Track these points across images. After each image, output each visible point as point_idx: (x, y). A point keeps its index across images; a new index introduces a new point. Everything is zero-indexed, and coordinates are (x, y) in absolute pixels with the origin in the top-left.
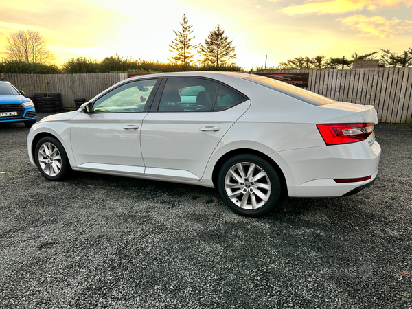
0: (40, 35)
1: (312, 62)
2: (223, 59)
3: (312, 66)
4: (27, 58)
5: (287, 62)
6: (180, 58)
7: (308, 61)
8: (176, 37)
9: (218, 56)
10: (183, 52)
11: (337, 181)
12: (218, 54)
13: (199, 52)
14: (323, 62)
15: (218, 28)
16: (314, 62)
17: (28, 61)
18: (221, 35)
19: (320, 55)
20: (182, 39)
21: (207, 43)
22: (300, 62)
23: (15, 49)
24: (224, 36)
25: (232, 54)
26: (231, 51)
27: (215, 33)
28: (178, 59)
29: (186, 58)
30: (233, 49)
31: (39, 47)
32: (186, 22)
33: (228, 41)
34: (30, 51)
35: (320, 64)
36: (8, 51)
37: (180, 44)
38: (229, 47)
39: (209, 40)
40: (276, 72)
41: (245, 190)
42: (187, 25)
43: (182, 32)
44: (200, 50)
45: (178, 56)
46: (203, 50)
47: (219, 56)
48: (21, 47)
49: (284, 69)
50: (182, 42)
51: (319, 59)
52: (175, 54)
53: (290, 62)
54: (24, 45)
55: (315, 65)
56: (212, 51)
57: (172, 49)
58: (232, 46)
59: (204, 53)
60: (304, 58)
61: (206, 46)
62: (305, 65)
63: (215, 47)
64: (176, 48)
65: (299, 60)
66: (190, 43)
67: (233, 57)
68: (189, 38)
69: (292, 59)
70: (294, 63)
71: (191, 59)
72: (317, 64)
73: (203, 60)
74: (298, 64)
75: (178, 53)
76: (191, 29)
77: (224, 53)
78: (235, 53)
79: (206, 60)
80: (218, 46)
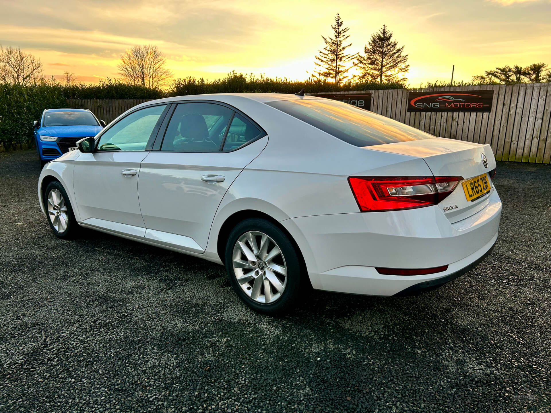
0: (159, 51)
1: (525, 74)
2: (389, 73)
3: (525, 79)
4: (143, 80)
5: (484, 75)
6: (330, 74)
7: (518, 71)
8: (325, 45)
9: (381, 69)
10: (334, 65)
11: (382, 271)
12: (382, 66)
13: (355, 65)
14: (543, 73)
15: (384, 30)
16: (529, 74)
17: (144, 84)
18: (388, 39)
19: (538, 62)
20: (334, 47)
21: (367, 51)
22: (505, 75)
23: (130, 69)
24: (392, 40)
25: (402, 65)
26: (401, 61)
27: (380, 38)
28: (327, 75)
29: (338, 73)
30: (405, 59)
31: (157, 66)
32: (339, 25)
33: (398, 47)
34: (146, 72)
35: (538, 76)
36: (122, 72)
37: (330, 55)
38: (399, 56)
39: (369, 47)
40: (442, 90)
41: (257, 273)
42: (341, 28)
43: (334, 38)
44: (357, 62)
45: (327, 71)
46: (361, 62)
47: (384, 69)
48: (137, 67)
49: (479, 85)
50: (333, 52)
51: (537, 69)
52: (324, 68)
53: (489, 74)
54: (141, 64)
55: (530, 78)
56: (373, 63)
57: (319, 62)
58: (403, 54)
59: (362, 65)
60: (512, 66)
61: (365, 56)
62: (514, 78)
63: (378, 57)
64: (325, 60)
65: (504, 71)
66: (345, 52)
67: (405, 70)
68: (343, 45)
69: (493, 69)
70: (495, 76)
71: (345, 74)
72: (534, 76)
73: (361, 75)
74: (503, 77)
75: (327, 66)
76: (347, 34)
77: (392, 64)
78: (407, 63)
79: (365, 75)
80: (383, 55)
